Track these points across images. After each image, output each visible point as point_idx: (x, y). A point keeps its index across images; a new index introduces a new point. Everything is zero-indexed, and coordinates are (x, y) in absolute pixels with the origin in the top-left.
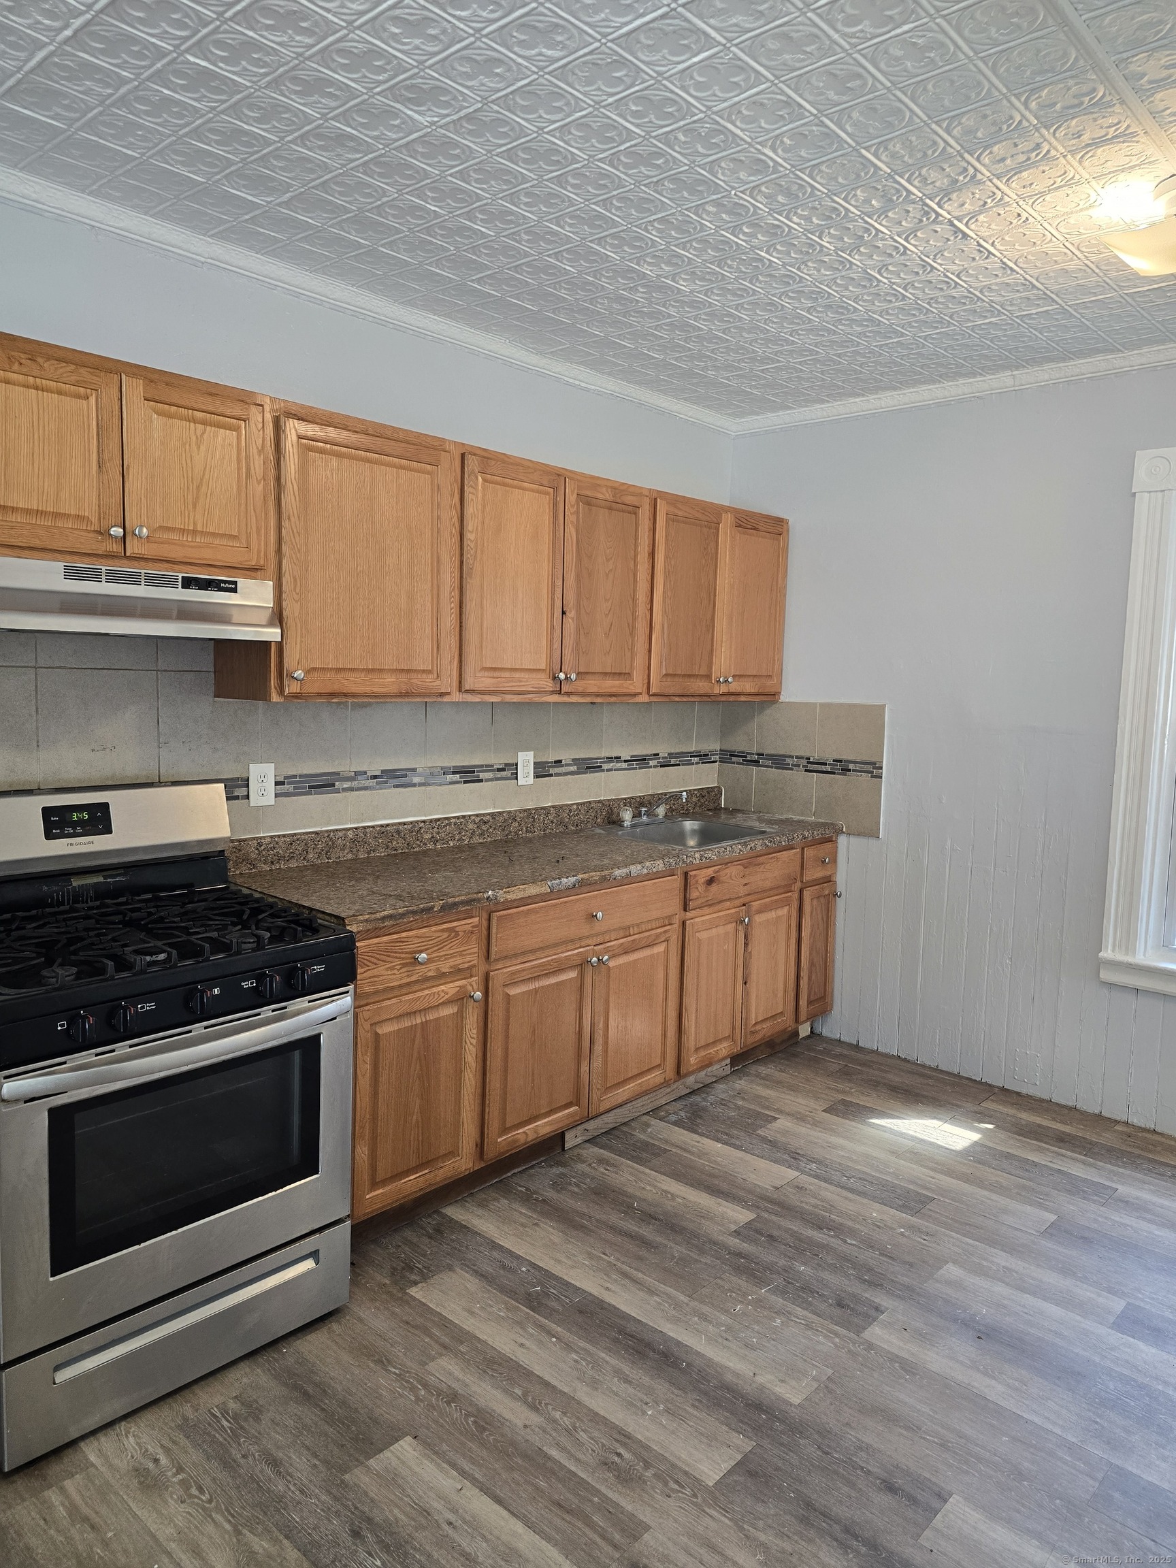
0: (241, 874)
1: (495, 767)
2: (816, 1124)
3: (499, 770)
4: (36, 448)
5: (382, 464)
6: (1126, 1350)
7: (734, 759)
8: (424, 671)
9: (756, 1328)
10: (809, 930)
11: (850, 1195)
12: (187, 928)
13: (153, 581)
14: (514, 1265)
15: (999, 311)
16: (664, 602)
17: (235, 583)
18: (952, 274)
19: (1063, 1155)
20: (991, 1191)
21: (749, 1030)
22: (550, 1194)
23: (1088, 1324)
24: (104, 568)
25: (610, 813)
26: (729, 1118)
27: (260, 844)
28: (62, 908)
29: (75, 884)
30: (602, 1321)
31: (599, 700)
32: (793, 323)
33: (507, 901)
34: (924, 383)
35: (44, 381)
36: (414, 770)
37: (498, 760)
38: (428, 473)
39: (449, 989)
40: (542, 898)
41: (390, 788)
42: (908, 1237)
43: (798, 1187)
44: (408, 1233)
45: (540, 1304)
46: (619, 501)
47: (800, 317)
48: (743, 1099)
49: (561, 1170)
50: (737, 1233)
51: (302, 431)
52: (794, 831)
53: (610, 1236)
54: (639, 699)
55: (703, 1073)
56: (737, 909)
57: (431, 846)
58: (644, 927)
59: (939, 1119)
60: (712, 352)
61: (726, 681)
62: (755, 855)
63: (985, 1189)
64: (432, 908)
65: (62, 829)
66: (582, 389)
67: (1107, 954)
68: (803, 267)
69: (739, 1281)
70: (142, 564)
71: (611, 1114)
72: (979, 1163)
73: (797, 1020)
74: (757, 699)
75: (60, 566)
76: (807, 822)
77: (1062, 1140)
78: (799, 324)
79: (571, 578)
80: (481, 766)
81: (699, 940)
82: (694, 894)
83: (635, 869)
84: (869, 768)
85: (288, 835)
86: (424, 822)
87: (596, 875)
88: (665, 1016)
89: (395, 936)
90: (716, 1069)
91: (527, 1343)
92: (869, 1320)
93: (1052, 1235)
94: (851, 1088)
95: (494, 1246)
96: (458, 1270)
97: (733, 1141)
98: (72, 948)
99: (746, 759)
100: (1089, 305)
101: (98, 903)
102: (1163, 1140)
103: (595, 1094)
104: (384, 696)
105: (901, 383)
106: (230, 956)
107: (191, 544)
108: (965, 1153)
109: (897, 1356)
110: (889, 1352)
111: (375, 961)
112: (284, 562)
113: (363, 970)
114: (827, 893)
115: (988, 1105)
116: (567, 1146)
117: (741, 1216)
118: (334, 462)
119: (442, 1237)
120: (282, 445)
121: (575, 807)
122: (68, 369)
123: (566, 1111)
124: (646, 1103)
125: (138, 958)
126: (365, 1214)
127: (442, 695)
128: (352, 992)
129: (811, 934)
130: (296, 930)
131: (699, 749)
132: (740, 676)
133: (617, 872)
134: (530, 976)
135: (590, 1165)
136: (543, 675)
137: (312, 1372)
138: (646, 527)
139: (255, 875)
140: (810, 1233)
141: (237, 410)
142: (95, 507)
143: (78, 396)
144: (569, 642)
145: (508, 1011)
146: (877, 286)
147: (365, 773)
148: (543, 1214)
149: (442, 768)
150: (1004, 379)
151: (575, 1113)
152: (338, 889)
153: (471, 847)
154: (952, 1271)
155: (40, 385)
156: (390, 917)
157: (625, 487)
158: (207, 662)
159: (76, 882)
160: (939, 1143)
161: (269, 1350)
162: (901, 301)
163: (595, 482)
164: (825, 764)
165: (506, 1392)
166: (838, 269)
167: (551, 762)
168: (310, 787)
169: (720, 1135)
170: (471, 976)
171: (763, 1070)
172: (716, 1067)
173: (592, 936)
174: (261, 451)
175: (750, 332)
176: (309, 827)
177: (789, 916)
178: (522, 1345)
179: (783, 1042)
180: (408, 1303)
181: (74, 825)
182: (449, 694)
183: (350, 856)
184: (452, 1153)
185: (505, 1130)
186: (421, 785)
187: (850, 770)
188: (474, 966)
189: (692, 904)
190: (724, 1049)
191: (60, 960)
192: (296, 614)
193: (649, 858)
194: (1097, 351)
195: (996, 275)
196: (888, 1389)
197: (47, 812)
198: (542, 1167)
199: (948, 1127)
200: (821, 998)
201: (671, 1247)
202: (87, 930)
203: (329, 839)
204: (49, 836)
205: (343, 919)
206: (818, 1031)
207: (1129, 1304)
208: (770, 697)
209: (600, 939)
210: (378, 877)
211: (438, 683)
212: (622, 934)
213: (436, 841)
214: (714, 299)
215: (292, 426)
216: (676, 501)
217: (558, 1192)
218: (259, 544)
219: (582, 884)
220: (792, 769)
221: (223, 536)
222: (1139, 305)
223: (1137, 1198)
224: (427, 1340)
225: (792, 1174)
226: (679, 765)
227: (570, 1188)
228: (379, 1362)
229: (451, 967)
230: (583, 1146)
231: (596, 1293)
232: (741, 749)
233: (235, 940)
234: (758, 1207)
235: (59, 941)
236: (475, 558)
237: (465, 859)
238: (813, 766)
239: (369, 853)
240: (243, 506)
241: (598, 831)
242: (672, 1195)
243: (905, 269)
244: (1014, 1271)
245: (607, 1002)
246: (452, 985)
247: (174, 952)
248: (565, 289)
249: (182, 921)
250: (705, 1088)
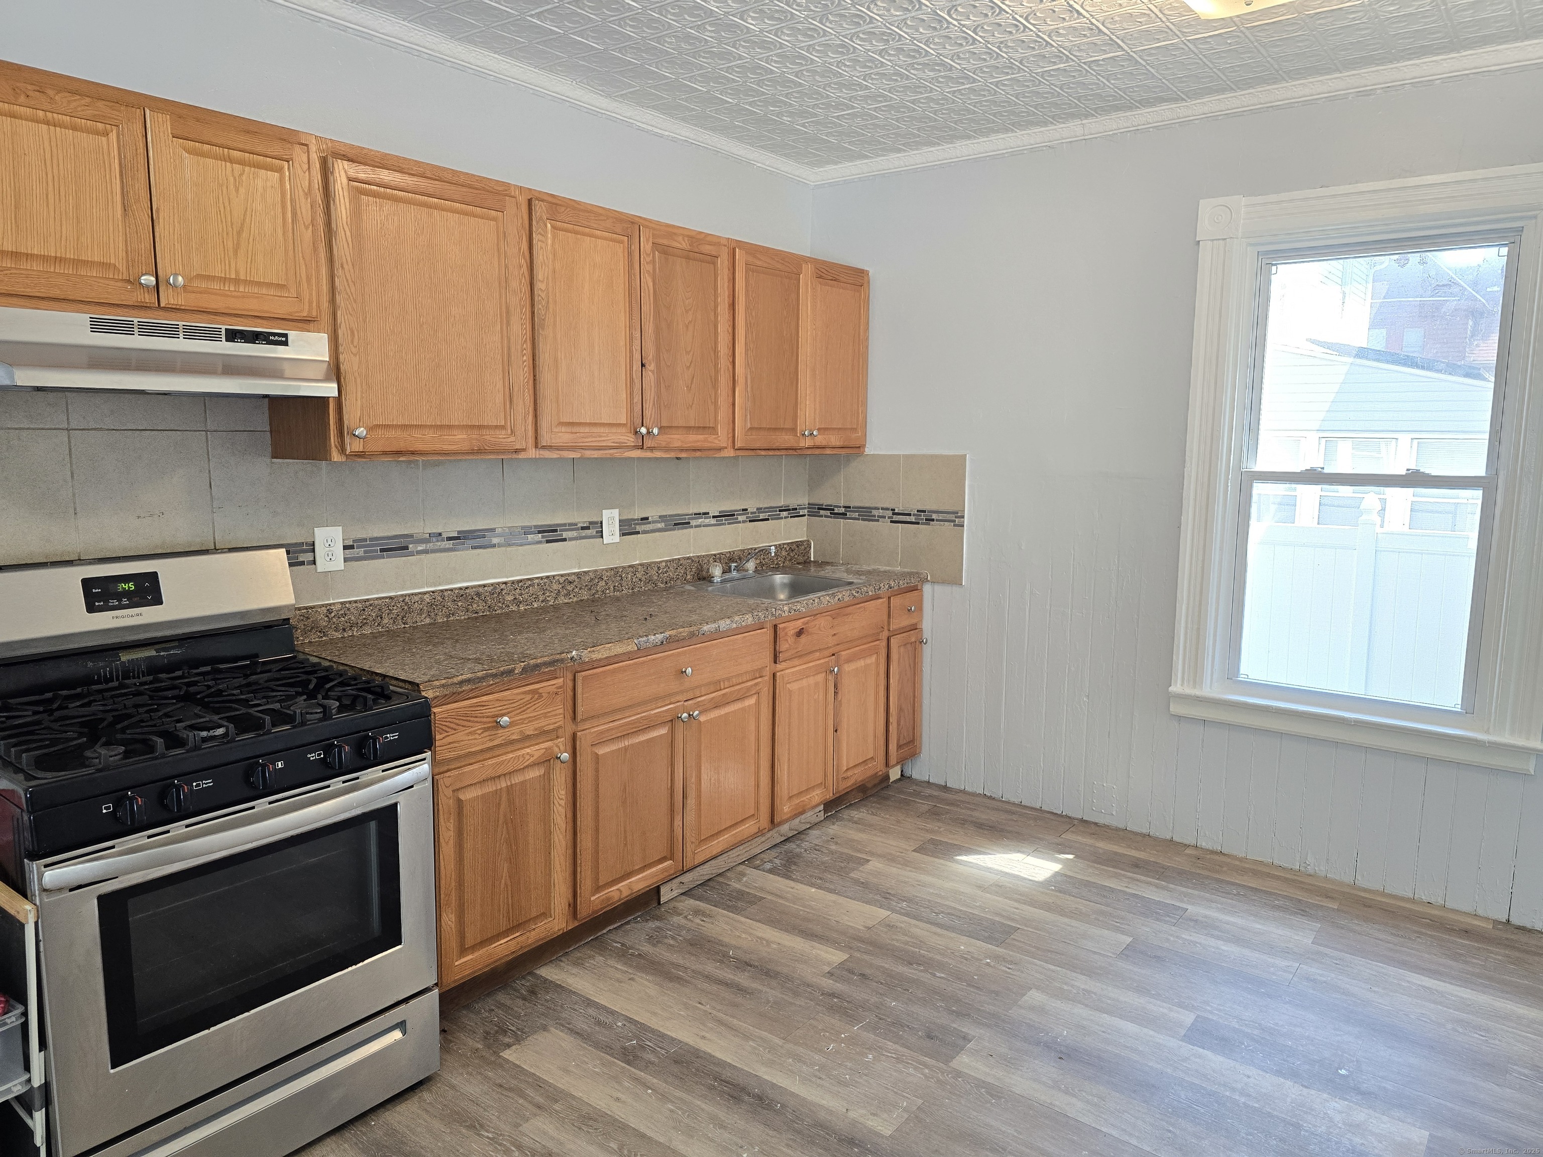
0: (310, 642)
1: (580, 525)
2: (906, 864)
3: (583, 528)
4: (50, 188)
5: (443, 209)
6: (1197, 1060)
7: (822, 512)
8: (496, 427)
9: (849, 1064)
10: (897, 677)
11: (939, 930)
12: (247, 701)
13: (192, 333)
14: (609, 1020)
15: (1067, 56)
16: (746, 354)
17: (286, 335)
18: (1020, 16)
19: (1138, 880)
20: (1071, 917)
21: (840, 777)
22: (647, 948)
23: (1161, 1038)
24: (136, 320)
25: (700, 569)
26: (823, 863)
27: (330, 611)
28: (111, 685)
29: (123, 659)
30: (697, 1070)
31: (683, 455)
32: (866, 67)
33: (592, 661)
34: (998, 132)
35: (55, 115)
36: (493, 530)
37: (582, 518)
38: (494, 219)
39: (535, 751)
40: (629, 656)
41: (467, 549)
42: (993, 967)
43: (889, 926)
44: (502, 997)
45: (636, 1057)
46: (697, 250)
47: (873, 60)
48: (837, 843)
49: (658, 923)
50: (831, 974)
51: (352, 173)
52: (880, 581)
53: (706, 986)
54: (725, 454)
55: (797, 821)
56: (827, 660)
57: (514, 608)
58: (734, 681)
59: (1023, 852)
60: (786, 96)
61: (812, 434)
62: (843, 605)
63: (1067, 917)
64: (511, 671)
65: (106, 602)
66: (656, 134)
67: (1176, 688)
68: (872, 6)
69: (833, 1021)
70: (179, 315)
71: (706, 866)
72: (1060, 892)
73: (887, 764)
74: (843, 452)
75: (85, 318)
76: (894, 572)
77: (1137, 865)
78: (871, 67)
79: (649, 328)
80: (565, 525)
81: (790, 691)
82: (783, 646)
83: (724, 624)
84: (952, 517)
85: (360, 601)
86: (505, 583)
87: (685, 632)
88: (758, 767)
89: (475, 701)
90: (813, 816)
91: (623, 1097)
92: (958, 1049)
93: (1127, 956)
94: (940, 828)
95: (589, 1003)
96: (552, 1029)
97: (827, 885)
98: (119, 726)
99: (832, 512)
100: (1153, 52)
101: (151, 678)
102: (1229, 860)
103: (689, 848)
104: (455, 453)
105: (975, 132)
106: (294, 727)
107: (233, 294)
108: (1047, 883)
109: (984, 1082)
110: (976, 1079)
111: (452, 725)
112: (339, 313)
113: (441, 736)
114: (913, 640)
115: (1069, 836)
116: (663, 900)
117: (835, 956)
118: (388, 206)
119: (536, 998)
120: (331, 188)
121: (664, 564)
122: (83, 102)
123: (661, 866)
124: (741, 853)
125: (191, 734)
126: (455, 981)
127: (517, 451)
128: (429, 759)
129: (899, 681)
130: (365, 698)
131: (787, 503)
132: (826, 429)
133: (706, 628)
134: (619, 734)
135: (686, 917)
136: (623, 430)
137: (402, 1142)
138: (726, 277)
139: (326, 643)
140: (901, 969)
141: (276, 148)
142: (122, 254)
143: (97, 133)
144: (650, 395)
145: (597, 770)
146: (947, 28)
147: (440, 534)
148: (639, 968)
149: (523, 528)
150: (1073, 129)
151: (670, 867)
152: (413, 655)
153: (556, 608)
154: (1035, 997)
155: (51, 119)
156: (468, 681)
157: (703, 236)
158: (261, 420)
159: (125, 657)
160: (1022, 875)
161: (356, 1124)
162: (972, 44)
163: (671, 231)
164: (909, 515)
165: (601, 1146)
166: (907, 9)
167: (637, 520)
168: (382, 550)
169: (813, 880)
170: (558, 737)
171: (855, 814)
172: (809, 814)
173: (682, 692)
174: (309, 193)
175: (823, 76)
176: (383, 592)
177: (878, 664)
178: (618, 1099)
179: (875, 786)
180: (501, 1066)
181: (120, 596)
182: (524, 450)
183: (428, 621)
184: (544, 915)
185: (598, 889)
186: (500, 545)
187: (933, 520)
188: (560, 727)
189: (781, 656)
190: (817, 796)
191: (104, 739)
192: (356, 368)
193: (739, 612)
194: (1163, 100)
195: (1064, 19)
196: (975, 1114)
197: (87, 584)
198: (638, 922)
199: (1032, 860)
200: (909, 742)
201: (766, 992)
202: (136, 706)
203: (405, 604)
204: (91, 609)
205: (418, 685)
206: (907, 774)
207: (1198, 1017)
208: (855, 449)
209: (690, 695)
210: (457, 641)
211: (512, 439)
212: (712, 689)
213: (518, 603)
214: (785, 40)
215: (341, 167)
216: (753, 250)
217: (654, 945)
218: (311, 294)
219: (669, 640)
220: (878, 521)
221: (269, 285)
222: (1201, 52)
223: (1206, 917)
224: (521, 1101)
225: (883, 913)
226: (768, 520)
227: (666, 941)
228: (472, 1127)
229: (536, 730)
230: (679, 898)
231: (691, 1043)
232: (829, 503)
233: (298, 711)
234: (851, 948)
235: (103, 720)
236: (547, 308)
237: (550, 620)
238: (898, 517)
239: (448, 616)
240: (291, 253)
241: (688, 587)
242: (767, 941)
243: (973, 10)
244: (1093, 993)
245: (699, 757)
246: (537, 747)
247: (231, 726)
248: (631, 26)
249: (242, 693)
250: (800, 834)
